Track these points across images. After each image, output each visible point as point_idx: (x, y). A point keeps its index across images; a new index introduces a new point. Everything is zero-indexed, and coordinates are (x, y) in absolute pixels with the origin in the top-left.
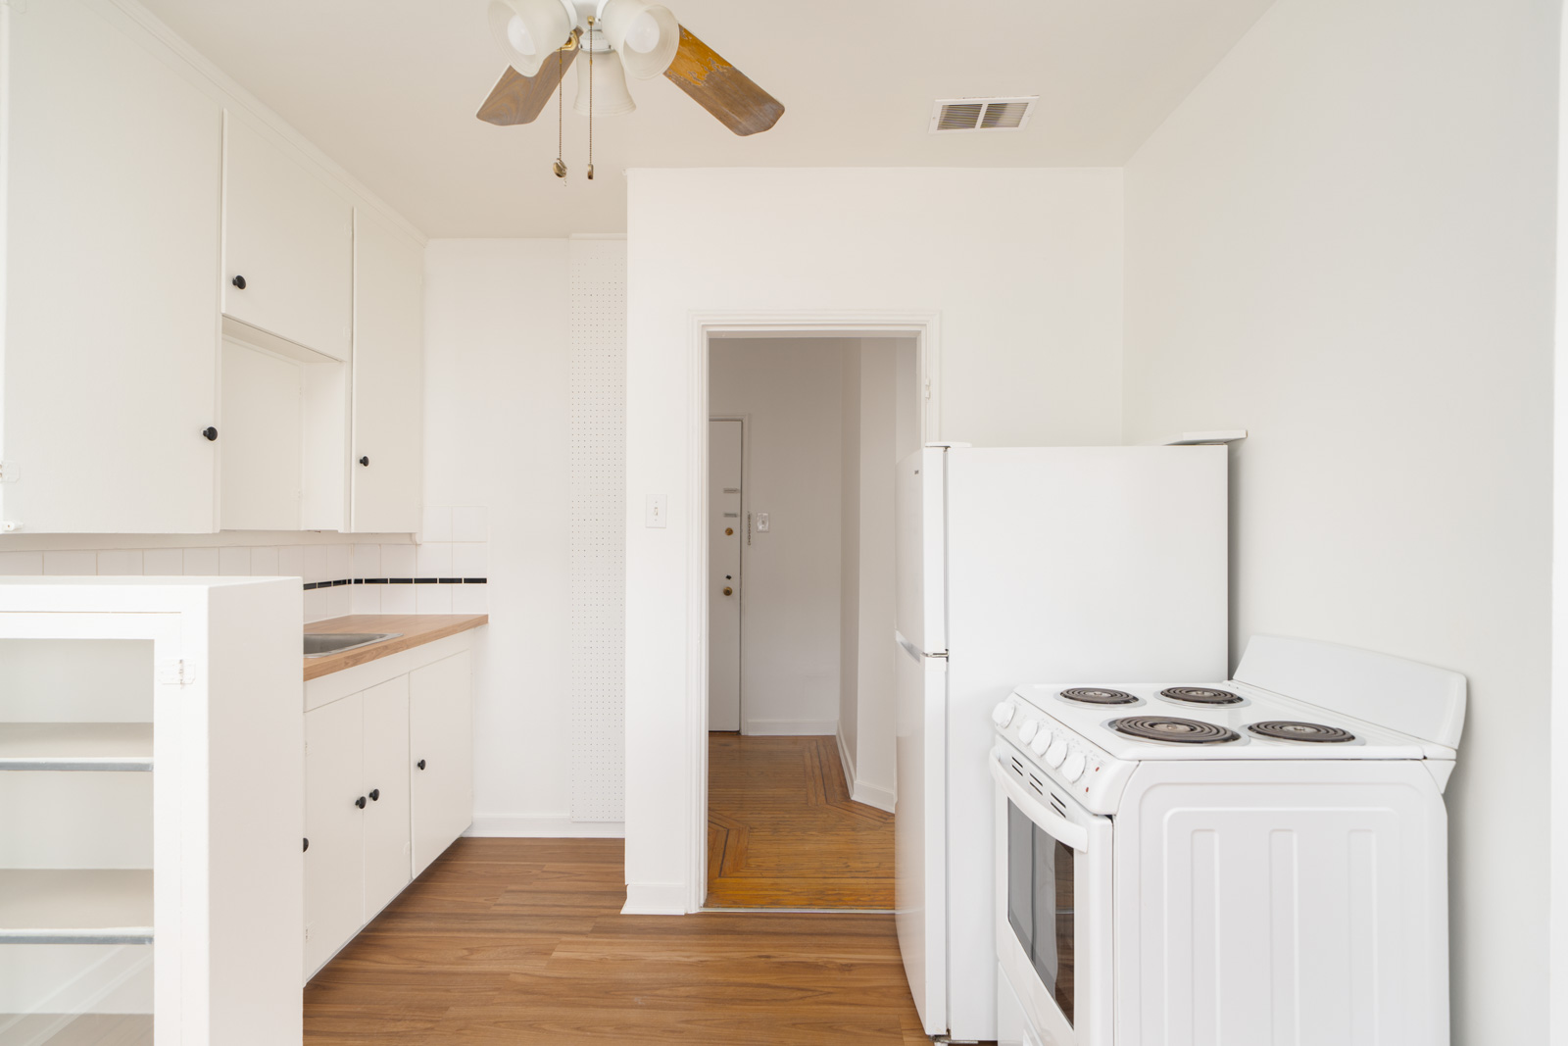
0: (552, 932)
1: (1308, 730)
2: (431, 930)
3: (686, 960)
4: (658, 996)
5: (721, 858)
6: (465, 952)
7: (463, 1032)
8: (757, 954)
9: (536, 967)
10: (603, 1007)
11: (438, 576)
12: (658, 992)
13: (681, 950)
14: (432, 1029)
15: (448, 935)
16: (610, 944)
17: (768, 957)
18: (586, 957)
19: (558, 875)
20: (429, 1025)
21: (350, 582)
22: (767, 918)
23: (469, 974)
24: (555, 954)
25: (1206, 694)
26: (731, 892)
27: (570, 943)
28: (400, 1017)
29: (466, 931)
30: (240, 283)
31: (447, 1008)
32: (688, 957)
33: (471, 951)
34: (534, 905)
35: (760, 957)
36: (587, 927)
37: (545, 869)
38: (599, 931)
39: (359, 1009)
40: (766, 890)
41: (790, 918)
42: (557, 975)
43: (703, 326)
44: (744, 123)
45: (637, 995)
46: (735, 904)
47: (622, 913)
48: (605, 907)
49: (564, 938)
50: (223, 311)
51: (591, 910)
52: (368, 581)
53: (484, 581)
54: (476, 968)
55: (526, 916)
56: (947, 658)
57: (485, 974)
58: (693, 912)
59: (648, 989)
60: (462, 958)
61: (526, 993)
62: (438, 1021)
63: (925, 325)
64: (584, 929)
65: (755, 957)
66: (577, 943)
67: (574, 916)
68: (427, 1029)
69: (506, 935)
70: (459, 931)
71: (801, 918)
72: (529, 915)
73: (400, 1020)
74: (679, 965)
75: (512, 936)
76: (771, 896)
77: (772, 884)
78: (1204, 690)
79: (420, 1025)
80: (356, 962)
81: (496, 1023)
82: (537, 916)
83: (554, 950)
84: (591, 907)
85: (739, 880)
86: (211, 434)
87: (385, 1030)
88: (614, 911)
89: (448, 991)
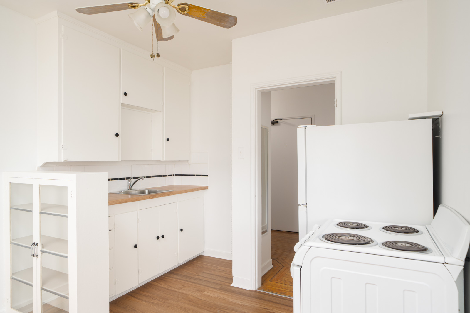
0: (207, 286)
1: (407, 245)
2: (178, 279)
3: (241, 303)
4: (225, 311)
5: (274, 275)
6: (182, 287)
7: (169, 307)
8: (264, 307)
9: (198, 295)
10: (207, 310)
11: (195, 174)
12: (226, 311)
13: (241, 301)
14: (162, 304)
15: (181, 281)
16: (221, 293)
17: (267, 309)
18: (212, 295)
19: (220, 271)
20: (162, 303)
21: (173, 175)
22: (276, 297)
23: (179, 292)
24: (205, 293)
25: (403, 229)
26: (270, 287)
27: (211, 291)
28: (156, 299)
29: (186, 281)
30: (125, 94)
31: (168, 300)
32: (242, 303)
33: (184, 286)
34: (208, 278)
35: (264, 308)
36: (218, 287)
37: (218, 268)
38: (221, 289)
39: (149, 295)
40: (283, 288)
41: (283, 299)
42: (201, 298)
43: (256, 89)
44: (226, 25)
45: (219, 310)
46: (269, 290)
47: (231, 285)
48: (227, 283)
49: (210, 289)
50: (121, 102)
51: (223, 282)
52: (178, 175)
53: (207, 175)
54: (182, 291)
55: (204, 280)
56: (307, 206)
57: (183, 293)
58: (253, 290)
59: (223, 309)
60: (180, 288)
61: (190, 301)
62: (164, 303)
63: (335, 78)
64: (217, 288)
65: (263, 308)
66: (213, 291)
67: (217, 283)
68: (161, 304)
69: (195, 285)
70: (184, 280)
71: (287, 300)
72: (205, 280)
73: (156, 300)
74: (237, 304)
75: (197, 285)
76: (283, 290)
77: (286, 287)
78: (402, 227)
79: (160, 303)
80: (155, 283)
81: (178, 307)
82: (207, 281)
83: (205, 291)
84: (224, 282)
85: (275, 283)
86: (117, 135)
87: (151, 301)
88: (229, 284)
89: (172, 295)
